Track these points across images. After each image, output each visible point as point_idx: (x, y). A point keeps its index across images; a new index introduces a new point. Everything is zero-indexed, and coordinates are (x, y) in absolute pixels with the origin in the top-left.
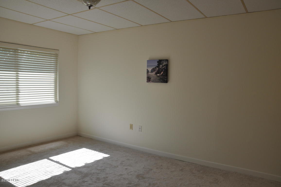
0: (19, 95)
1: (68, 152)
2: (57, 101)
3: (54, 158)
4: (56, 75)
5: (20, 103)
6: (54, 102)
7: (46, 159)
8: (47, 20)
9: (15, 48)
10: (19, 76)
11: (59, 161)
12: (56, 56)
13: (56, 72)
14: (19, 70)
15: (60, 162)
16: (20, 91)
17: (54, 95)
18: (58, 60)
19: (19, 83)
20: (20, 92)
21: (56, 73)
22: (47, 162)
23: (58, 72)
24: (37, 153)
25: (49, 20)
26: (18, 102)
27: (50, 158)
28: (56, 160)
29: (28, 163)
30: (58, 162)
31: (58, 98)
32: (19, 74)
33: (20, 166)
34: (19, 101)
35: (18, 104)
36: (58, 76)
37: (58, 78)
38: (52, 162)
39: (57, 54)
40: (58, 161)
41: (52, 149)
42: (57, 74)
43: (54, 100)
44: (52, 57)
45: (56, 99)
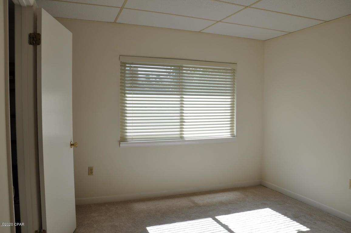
0: (184, 125)
1: (243, 211)
2: (234, 134)
3: (222, 218)
4: (233, 98)
5: (184, 135)
6: (230, 136)
7: (211, 217)
8: (218, 22)
9: (179, 65)
10: (184, 101)
11: (229, 226)
12: (233, 71)
13: (232, 94)
14: (184, 93)
15: (230, 228)
16: (184, 120)
17: (230, 127)
18: (236, 78)
19: (184, 110)
20: (184, 122)
21: (233, 96)
22: (211, 223)
23: (235, 95)
24: (200, 206)
25: (220, 21)
26: (181, 135)
27: (217, 217)
28: (223, 223)
29: (186, 221)
30: (227, 226)
31: (235, 130)
32: (184, 98)
33: (176, 223)
34: (183, 134)
35: (182, 138)
36: (235, 100)
37: (235, 103)
38: (218, 224)
39: (234, 70)
40: (226, 224)
41: (222, 204)
42: (235, 97)
43: (229, 133)
44: (228, 74)
45: (233, 132)
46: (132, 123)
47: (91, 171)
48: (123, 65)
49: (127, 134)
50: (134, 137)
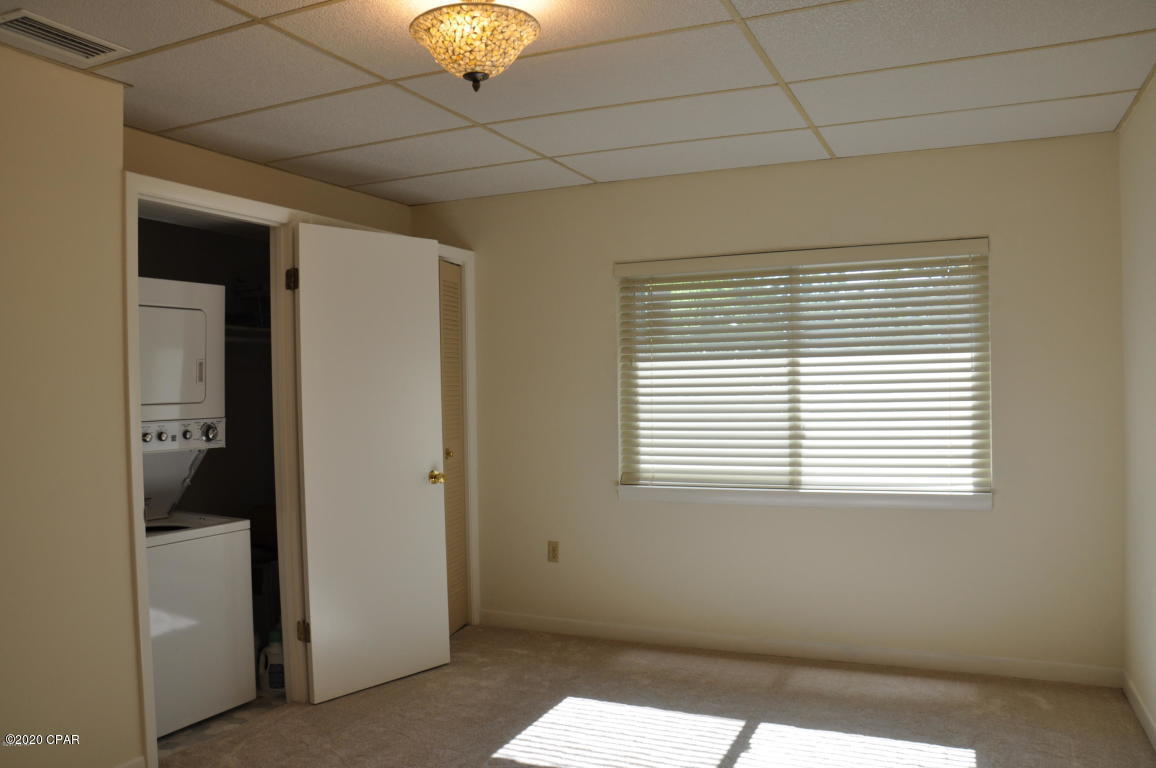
0: (801, 447)
2: (986, 484)
4: (984, 359)
5: (801, 478)
6: (973, 488)
10: (800, 374)
13: (980, 344)
14: (803, 350)
15: (744, 755)
22: (723, 731)
23: (990, 346)
26: (794, 477)
32: (799, 365)
34: (800, 474)
36: (990, 364)
38: (734, 738)
39: (983, 259)
42: (989, 353)
43: (972, 480)
46: (652, 437)
47: (553, 552)
48: (629, 285)
49: (643, 466)
50: (657, 475)
